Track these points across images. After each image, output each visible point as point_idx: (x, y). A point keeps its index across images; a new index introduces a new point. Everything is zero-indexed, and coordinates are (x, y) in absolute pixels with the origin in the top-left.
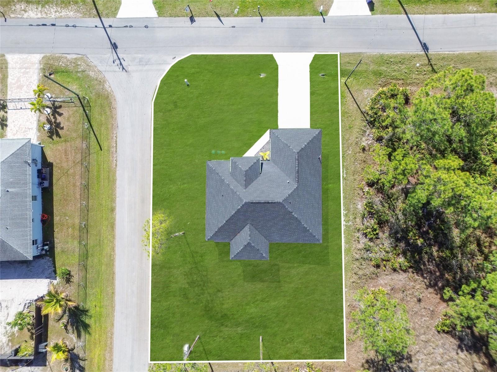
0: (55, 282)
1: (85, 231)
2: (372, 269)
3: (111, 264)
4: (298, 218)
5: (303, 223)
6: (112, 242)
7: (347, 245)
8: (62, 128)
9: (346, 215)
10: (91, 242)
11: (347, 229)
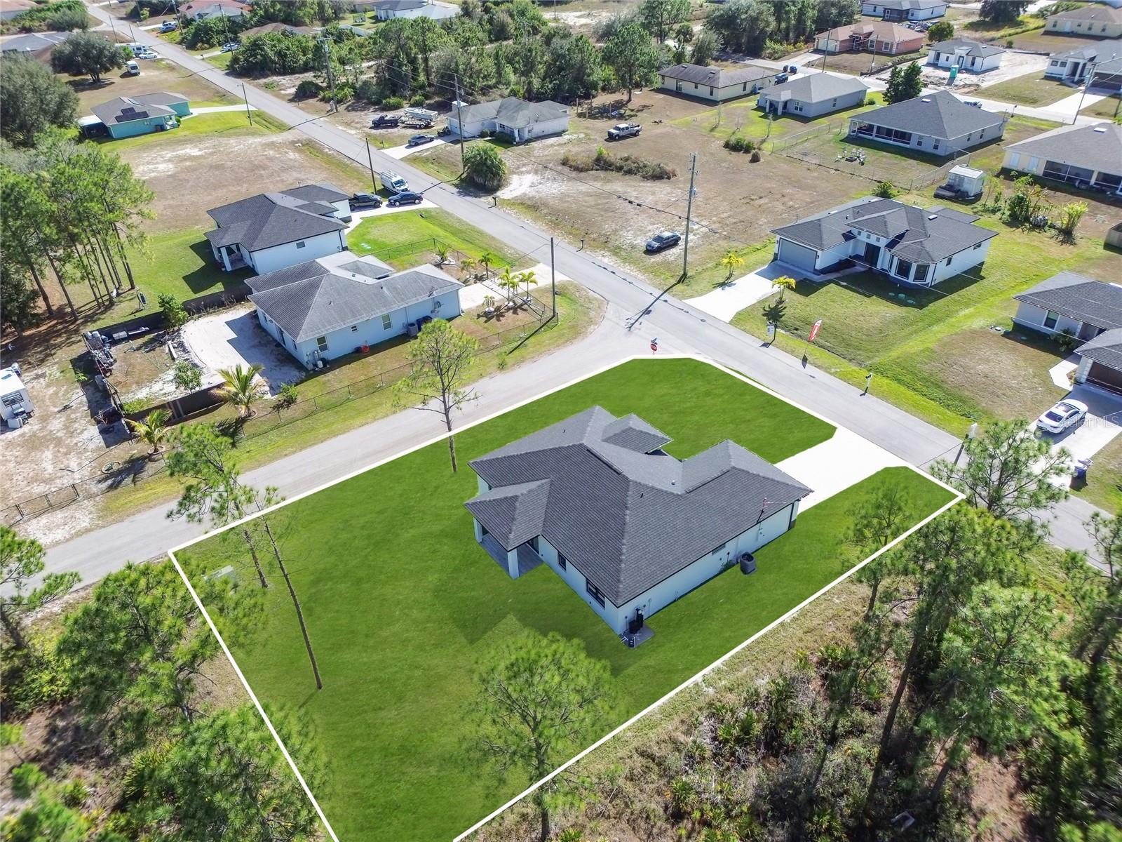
0: (269, 396)
1: (371, 391)
2: (656, 806)
3: (334, 434)
4: (627, 527)
5: (625, 541)
6: (375, 419)
7: (659, 716)
8: (499, 320)
9: (718, 671)
10: (357, 404)
11: (694, 692)
